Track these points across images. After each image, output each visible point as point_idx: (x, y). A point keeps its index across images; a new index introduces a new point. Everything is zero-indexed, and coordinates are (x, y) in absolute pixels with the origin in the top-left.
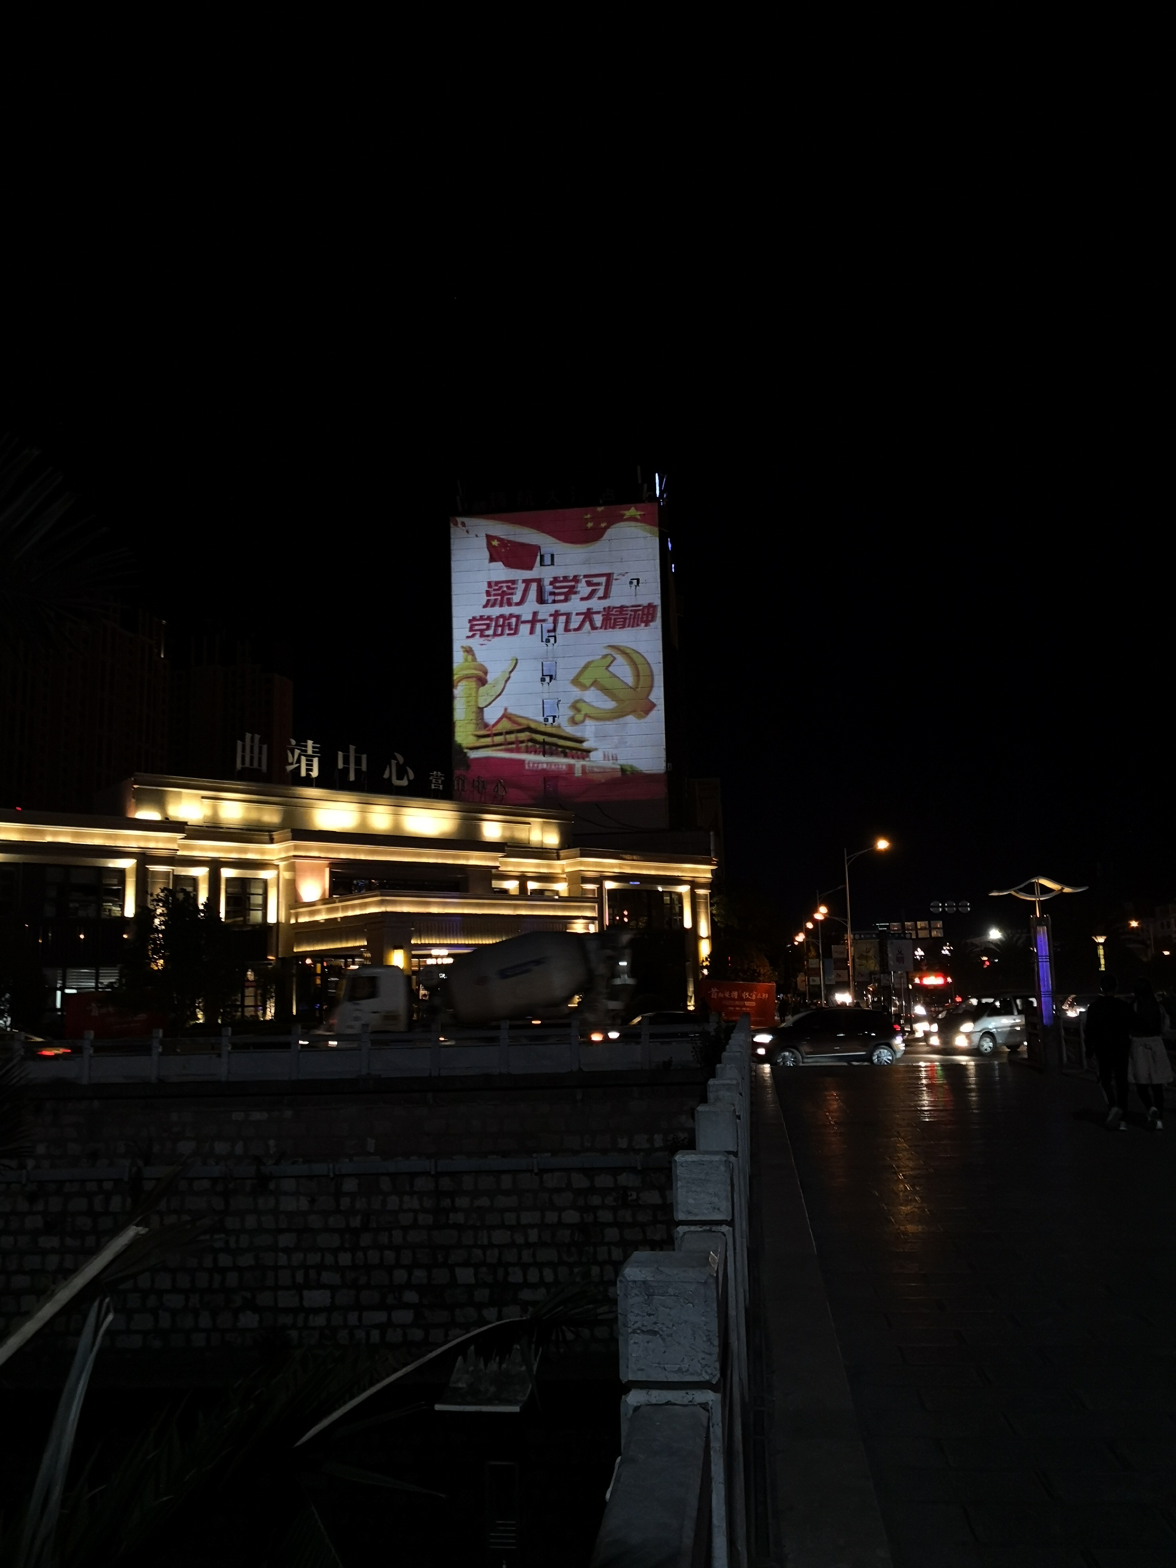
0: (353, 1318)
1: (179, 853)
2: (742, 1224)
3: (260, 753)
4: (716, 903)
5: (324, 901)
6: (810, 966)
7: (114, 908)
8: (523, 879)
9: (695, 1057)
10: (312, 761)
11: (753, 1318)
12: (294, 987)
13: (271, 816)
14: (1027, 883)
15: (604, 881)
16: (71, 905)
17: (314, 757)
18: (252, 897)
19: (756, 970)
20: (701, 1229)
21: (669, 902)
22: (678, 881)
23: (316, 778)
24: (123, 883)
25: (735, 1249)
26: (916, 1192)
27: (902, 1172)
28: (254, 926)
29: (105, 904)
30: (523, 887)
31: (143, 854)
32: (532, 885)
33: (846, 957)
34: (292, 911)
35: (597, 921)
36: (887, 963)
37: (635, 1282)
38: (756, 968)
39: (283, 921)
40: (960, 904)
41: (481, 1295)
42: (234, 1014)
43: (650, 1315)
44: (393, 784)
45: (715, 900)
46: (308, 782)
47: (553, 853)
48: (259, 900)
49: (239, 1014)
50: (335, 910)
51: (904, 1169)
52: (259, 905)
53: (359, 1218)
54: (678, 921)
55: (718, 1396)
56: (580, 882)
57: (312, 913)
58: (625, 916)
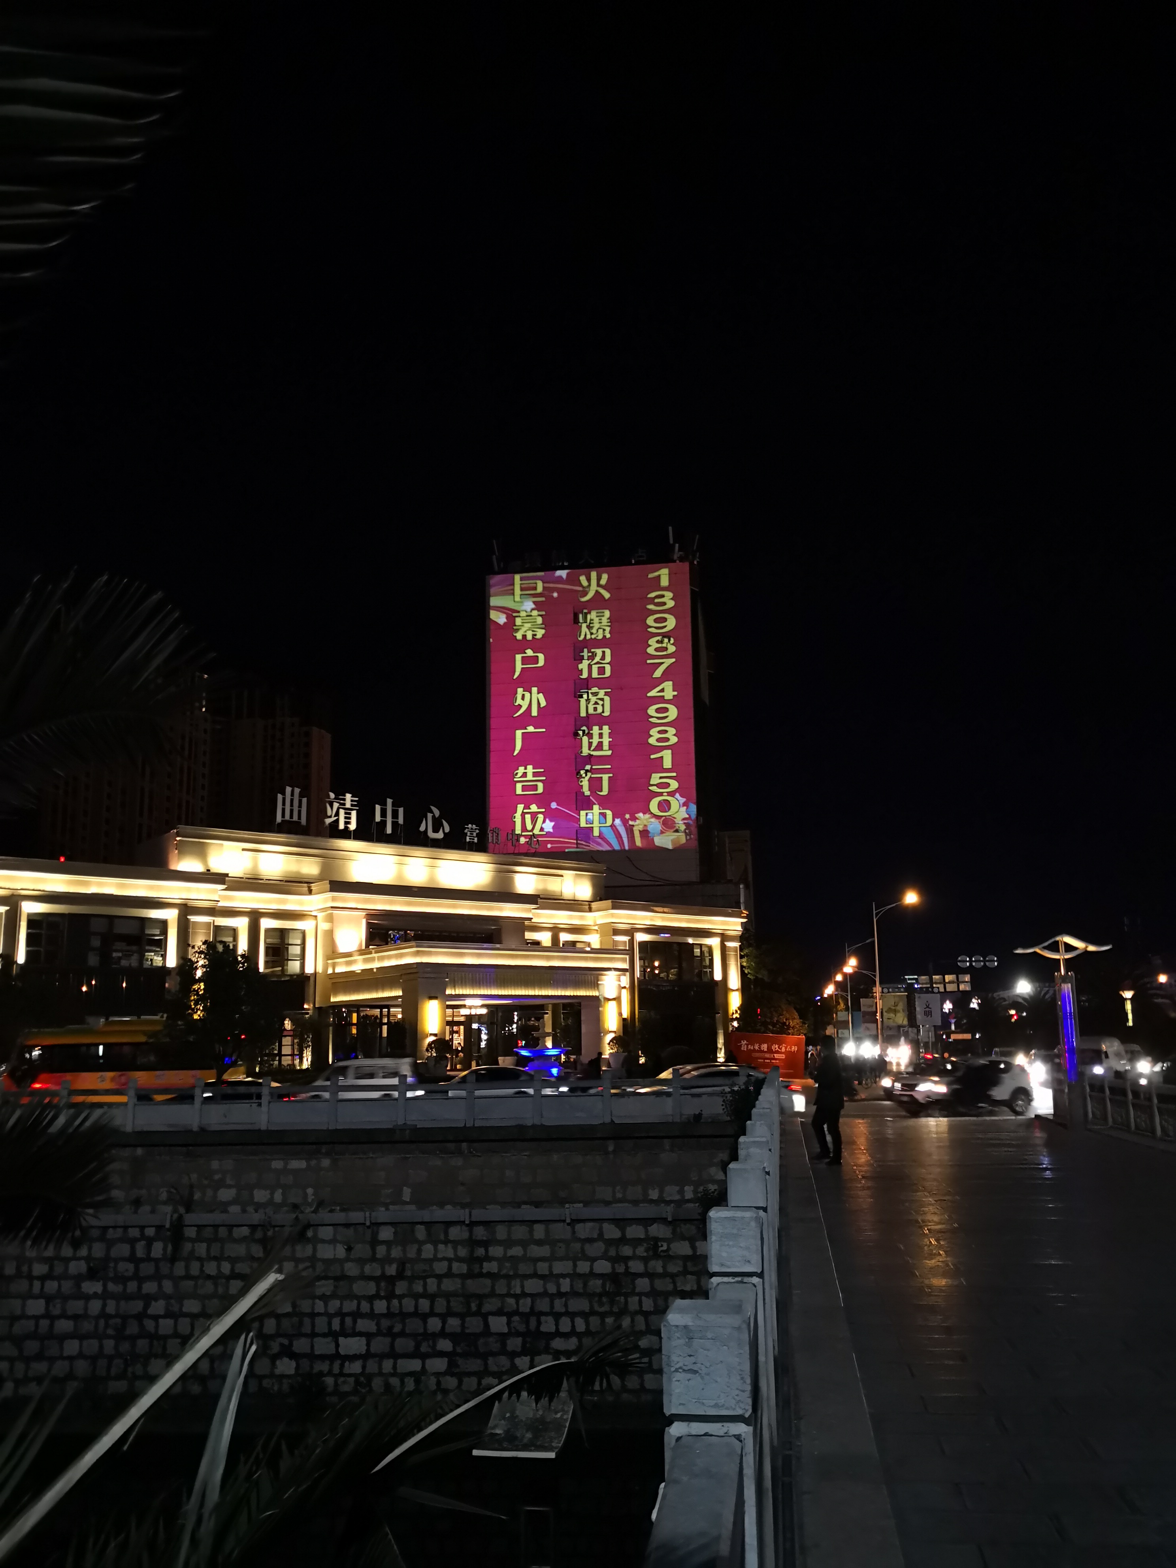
0: (388, 1365)
1: (220, 904)
2: (771, 1276)
3: (300, 806)
4: (747, 955)
5: (361, 952)
6: (839, 1019)
7: (155, 958)
8: (555, 930)
9: (725, 1110)
10: (350, 814)
11: (782, 1368)
12: (331, 1036)
13: (310, 867)
14: (1053, 940)
15: (635, 933)
16: (115, 955)
17: (352, 810)
18: (290, 947)
19: (785, 1023)
20: (733, 1281)
21: (699, 955)
22: (706, 933)
23: (354, 830)
24: (165, 932)
25: (764, 1299)
26: (940, 1247)
27: (927, 1226)
28: (291, 976)
29: (146, 954)
30: (555, 940)
31: (185, 905)
32: (564, 937)
33: (875, 1010)
34: (330, 962)
35: (628, 973)
36: (915, 1017)
37: (677, 1326)
38: (785, 1021)
39: (320, 972)
40: (987, 959)
41: (514, 1344)
42: (272, 1063)
43: (690, 1356)
44: (428, 837)
45: (746, 951)
46: (346, 834)
47: (585, 905)
48: (297, 950)
49: (276, 1063)
50: (372, 960)
51: (930, 1224)
52: (296, 955)
53: (394, 1266)
54: (708, 974)
55: (751, 1429)
56: (612, 934)
57: (349, 963)
58: (656, 968)
